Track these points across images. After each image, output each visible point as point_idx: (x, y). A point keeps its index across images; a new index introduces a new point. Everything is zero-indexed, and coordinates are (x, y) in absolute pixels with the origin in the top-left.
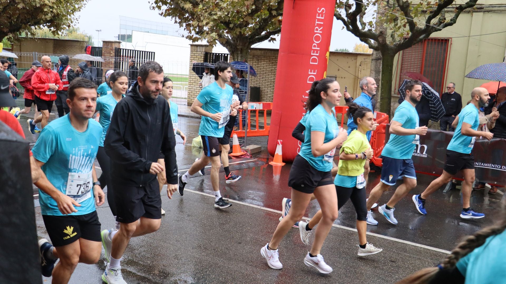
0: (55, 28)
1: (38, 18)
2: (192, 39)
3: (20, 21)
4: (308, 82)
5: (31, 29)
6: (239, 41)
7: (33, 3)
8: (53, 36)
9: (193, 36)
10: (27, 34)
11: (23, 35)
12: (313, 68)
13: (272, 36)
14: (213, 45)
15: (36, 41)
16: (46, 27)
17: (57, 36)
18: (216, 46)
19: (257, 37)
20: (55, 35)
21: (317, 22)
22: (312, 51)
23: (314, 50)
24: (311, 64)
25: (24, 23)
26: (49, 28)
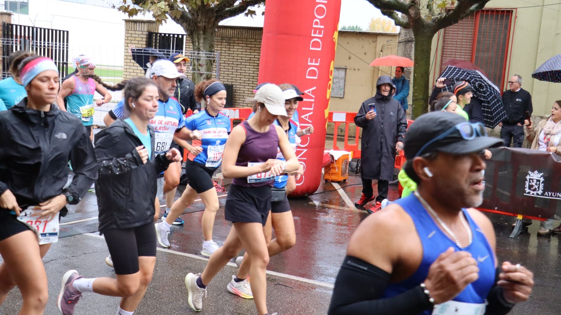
2: (128, 12)
4: (307, 77)
6: (201, 16)
9: (129, 6)
12: (315, 55)
13: (249, 8)
14: (162, 20)
18: (166, 22)
19: (227, 9)
22: (313, 30)
23: (316, 29)
24: (311, 50)
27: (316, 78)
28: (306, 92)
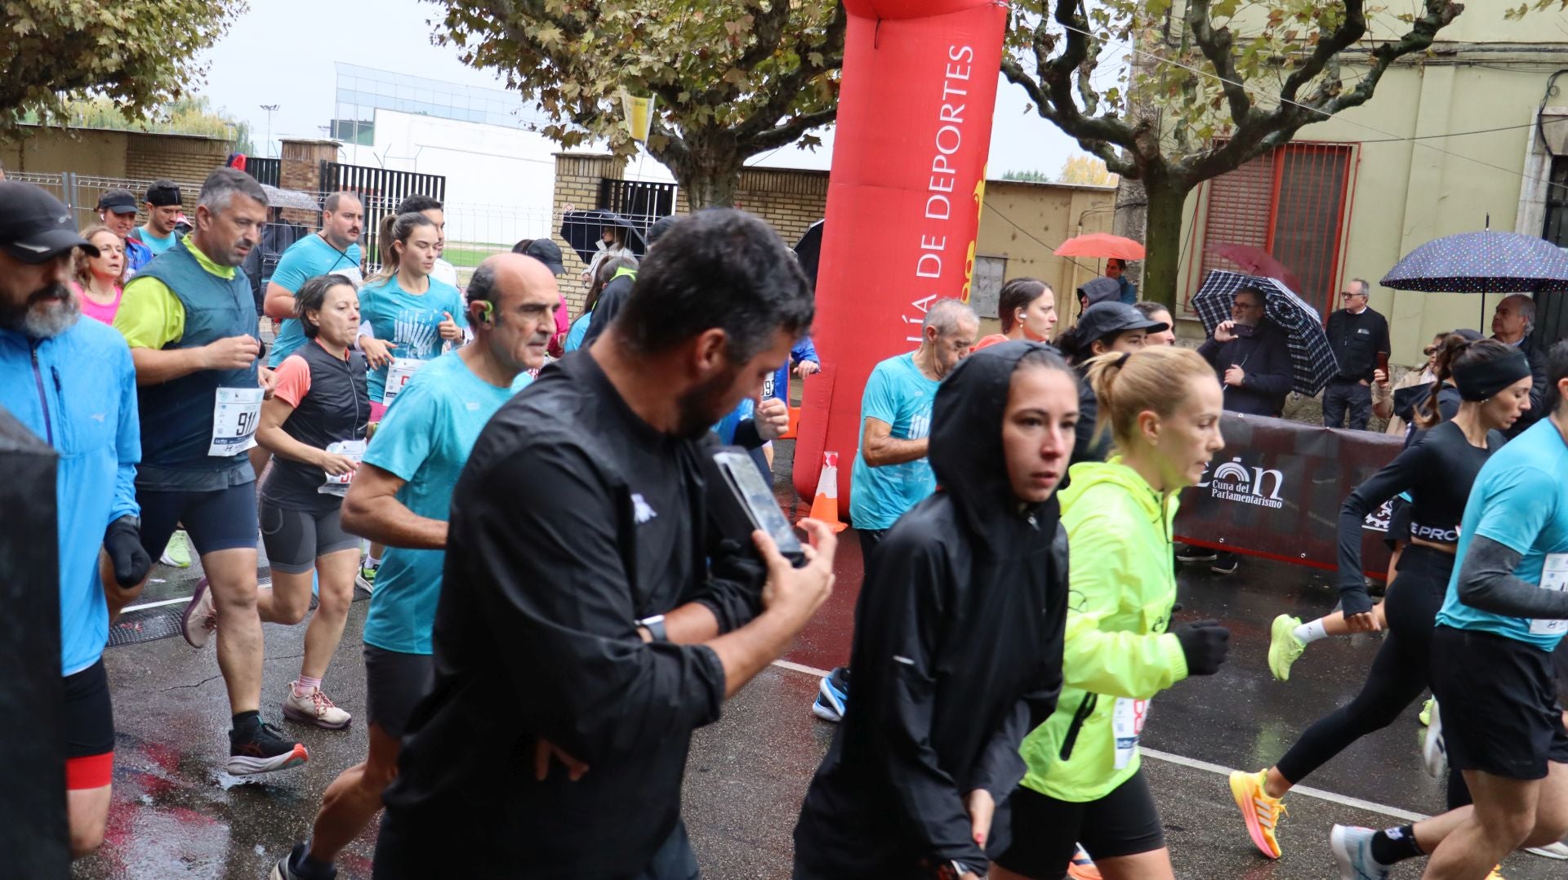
0: (133, 99)
1: (78, 67)
2: (560, 139)
3: (20, 75)
4: (919, 274)
5: (57, 100)
6: (709, 146)
7: (62, 19)
8: (126, 122)
9: (563, 126)
10: (42, 116)
11: (31, 118)
12: (935, 229)
13: (808, 131)
14: (626, 155)
15: (73, 136)
16: (103, 94)
17: (137, 122)
18: (634, 159)
19: (762, 133)
20: (131, 121)
21: (946, 90)
22: (932, 178)
23: (938, 175)
24: (929, 218)
25: (33, 82)
26: (112, 97)
27: (937, 276)
28: (915, 304)
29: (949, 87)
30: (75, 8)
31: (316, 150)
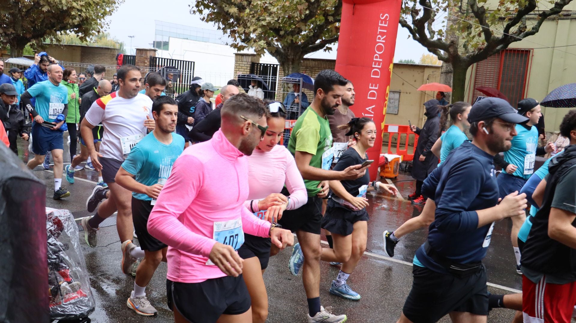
0: (83, 34)
1: (65, 23)
2: (237, 48)
3: (44, 25)
4: (369, 98)
5: (57, 35)
6: (291, 50)
7: (59, 6)
8: (81, 42)
9: (238, 44)
10: (52, 40)
11: (48, 41)
12: (375, 82)
13: (327, 45)
14: (261, 54)
15: (62, 48)
16: (73, 32)
17: (85, 42)
18: (264, 55)
19: (310, 46)
20: (83, 42)
22: (374, 63)
23: (376, 62)
24: (372, 77)
25: (49, 28)
26: (76, 33)
27: (375, 98)
28: (367, 109)
29: (380, 29)
30: (64, 1)
31: (148, 52)
